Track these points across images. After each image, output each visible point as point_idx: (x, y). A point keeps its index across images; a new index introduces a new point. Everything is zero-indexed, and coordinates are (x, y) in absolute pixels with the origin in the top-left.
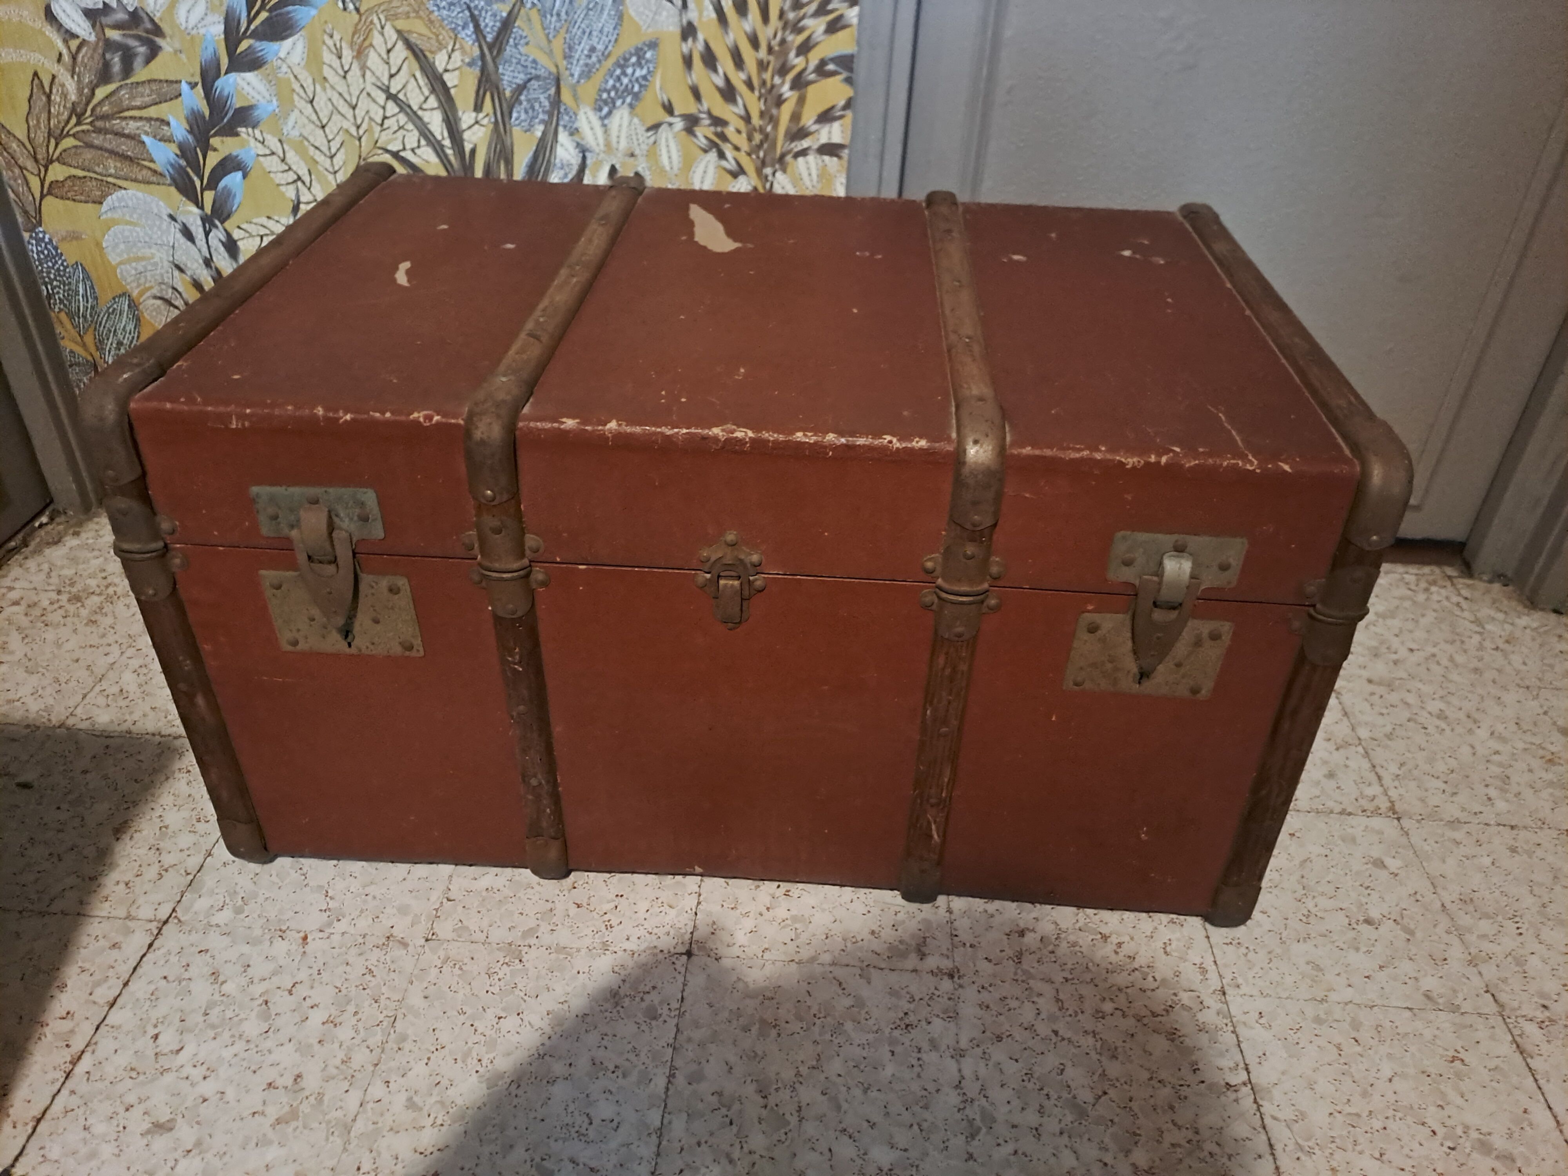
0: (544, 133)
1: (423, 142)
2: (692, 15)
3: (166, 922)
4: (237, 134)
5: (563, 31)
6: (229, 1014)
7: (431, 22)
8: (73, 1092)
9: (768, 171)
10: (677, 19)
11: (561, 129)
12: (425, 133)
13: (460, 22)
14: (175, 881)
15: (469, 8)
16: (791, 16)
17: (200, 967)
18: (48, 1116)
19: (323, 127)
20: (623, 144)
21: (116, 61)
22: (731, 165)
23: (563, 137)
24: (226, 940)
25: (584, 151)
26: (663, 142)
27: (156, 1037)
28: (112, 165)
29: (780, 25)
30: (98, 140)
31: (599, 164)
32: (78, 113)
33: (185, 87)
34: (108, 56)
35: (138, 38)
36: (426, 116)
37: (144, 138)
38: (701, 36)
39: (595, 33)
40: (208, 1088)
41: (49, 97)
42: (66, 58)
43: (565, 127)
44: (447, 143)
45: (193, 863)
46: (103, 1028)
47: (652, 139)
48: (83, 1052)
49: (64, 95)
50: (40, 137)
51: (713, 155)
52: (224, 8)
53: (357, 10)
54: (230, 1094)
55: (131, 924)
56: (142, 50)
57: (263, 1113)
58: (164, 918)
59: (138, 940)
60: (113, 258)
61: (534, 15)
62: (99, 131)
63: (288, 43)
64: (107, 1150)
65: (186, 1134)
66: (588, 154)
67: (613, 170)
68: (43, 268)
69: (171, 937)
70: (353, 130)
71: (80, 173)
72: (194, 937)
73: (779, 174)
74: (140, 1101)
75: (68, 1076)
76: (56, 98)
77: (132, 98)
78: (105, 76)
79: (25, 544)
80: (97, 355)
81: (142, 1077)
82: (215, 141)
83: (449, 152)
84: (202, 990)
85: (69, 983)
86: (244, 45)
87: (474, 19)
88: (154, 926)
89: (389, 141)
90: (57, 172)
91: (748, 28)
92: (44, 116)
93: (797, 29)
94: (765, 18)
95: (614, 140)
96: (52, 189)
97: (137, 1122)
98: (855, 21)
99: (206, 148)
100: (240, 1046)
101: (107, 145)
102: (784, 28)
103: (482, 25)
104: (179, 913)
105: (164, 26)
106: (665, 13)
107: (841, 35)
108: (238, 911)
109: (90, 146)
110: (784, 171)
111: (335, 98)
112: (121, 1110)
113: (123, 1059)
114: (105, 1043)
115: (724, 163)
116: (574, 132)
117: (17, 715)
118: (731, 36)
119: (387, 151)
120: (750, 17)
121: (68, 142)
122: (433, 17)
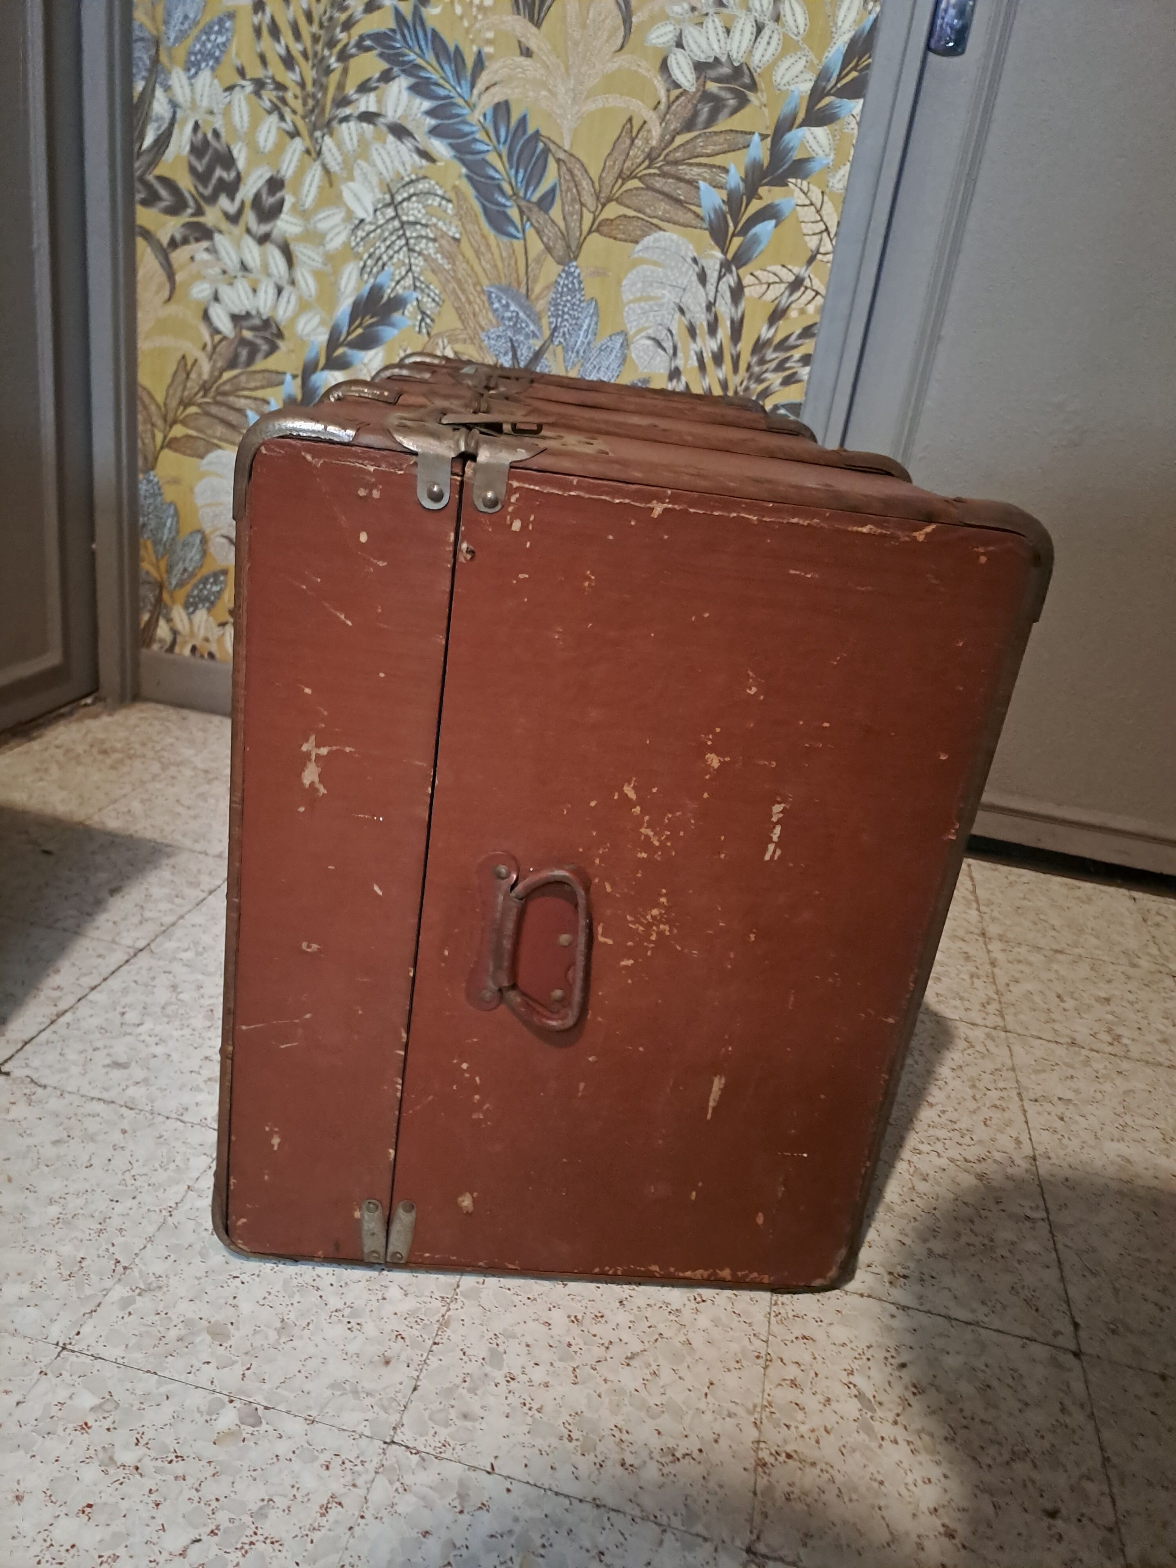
2: (679, 362)
3: (141, 950)
5: (579, 365)
6: (181, 1011)
7: (481, 347)
8: (55, 1032)
10: (667, 364)
13: (503, 351)
14: (150, 929)
15: (511, 340)
16: (756, 369)
17: (163, 980)
18: (34, 1041)
21: (244, 353)
24: (185, 969)
27: (123, 1014)
28: (220, 430)
29: (747, 375)
30: (214, 410)
32: (205, 388)
33: (288, 378)
34: (239, 350)
35: (265, 339)
38: (683, 379)
39: (603, 369)
40: (159, 1050)
41: (188, 374)
42: (209, 347)
45: (168, 919)
46: (83, 1001)
48: (66, 1011)
49: (200, 375)
50: (173, 403)
52: (332, 323)
53: (428, 334)
54: (175, 1056)
55: (115, 946)
56: (265, 347)
57: (199, 1073)
58: (141, 947)
59: (119, 956)
60: (200, 501)
61: (559, 350)
62: (217, 403)
63: (371, 353)
64: (75, 1070)
65: (138, 1073)
68: (145, 503)
69: (143, 960)
72: (161, 963)
74: (105, 1047)
75: (52, 1022)
76: (193, 376)
77: (248, 381)
78: (232, 364)
79: (71, 713)
80: (165, 576)
81: (108, 1034)
84: (162, 995)
85: (63, 971)
86: (340, 351)
87: (514, 350)
88: (132, 952)
90: (178, 431)
91: (721, 375)
92: (180, 389)
93: (759, 380)
94: (736, 369)
96: (171, 444)
97: (101, 1058)
98: (806, 378)
100: (187, 1032)
101: (220, 415)
102: (750, 378)
103: (519, 353)
104: (153, 946)
105: (286, 333)
106: (658, 359)
107: (793, 387)
108: (199, 954)
109: (207, 414)
112: (90, 1050)
113: (95, 1022)
114: (84, 1009)
117: (48, 810)
118: (707, 380)
120: (724, 367)
121: (193, 409)
122: (483, 345)
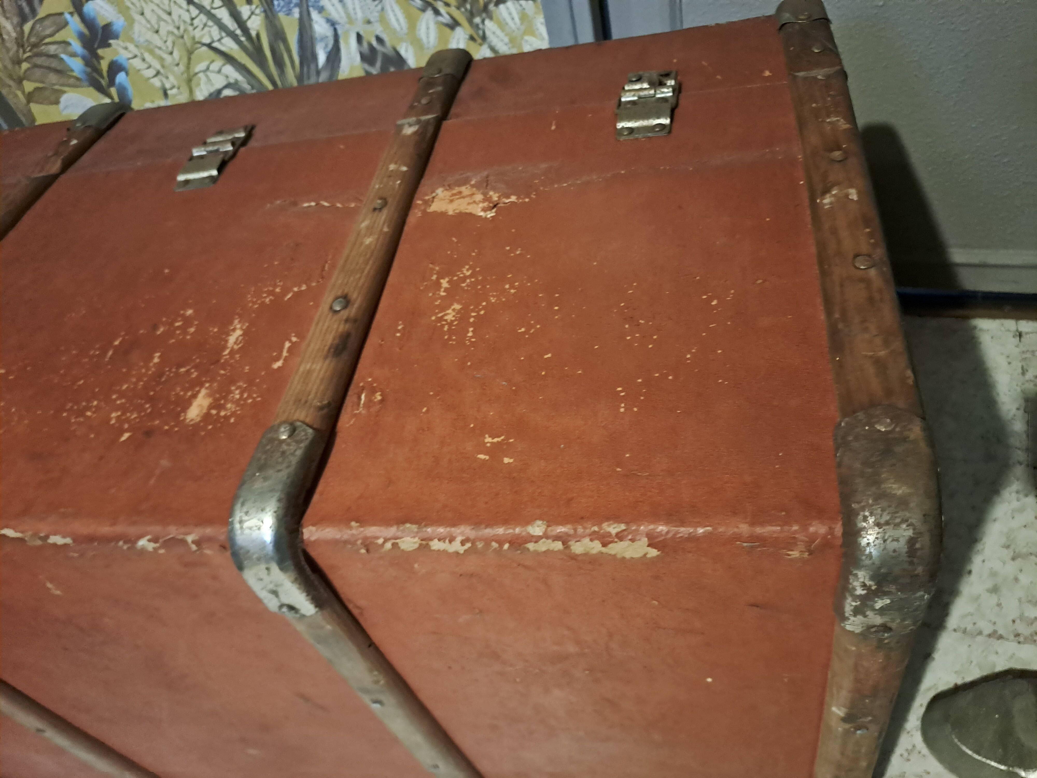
0: (301, 13)
1: (224, 34)
4: (109, 45)
9: (477, 20)
11: (311, 9)
12: (222, 27)
19: (157, 32)
20: (360, 15)
22: (446, 19)
23: (314, 15)
25: (333, 24)
26: (388, 8)
31: (347, 32)
36: (217, 12)
37: (63, 56)
43: (313, 6)
44: (238, 32)
47: (379, 7)
51: (429, 13)
66: (337, 26)
67: (359, 38)
70: (176, 31)
71: (40, 85)
73: (487, 22)
82: (100, 52)
83: (243, 39)
89: (202, 36)
95: (352, 12)
99: (98, 58)
110: (491, 18)
111: (156, 8)
115: (440, 19)
116: (321, 10)
119: (204, 45)
